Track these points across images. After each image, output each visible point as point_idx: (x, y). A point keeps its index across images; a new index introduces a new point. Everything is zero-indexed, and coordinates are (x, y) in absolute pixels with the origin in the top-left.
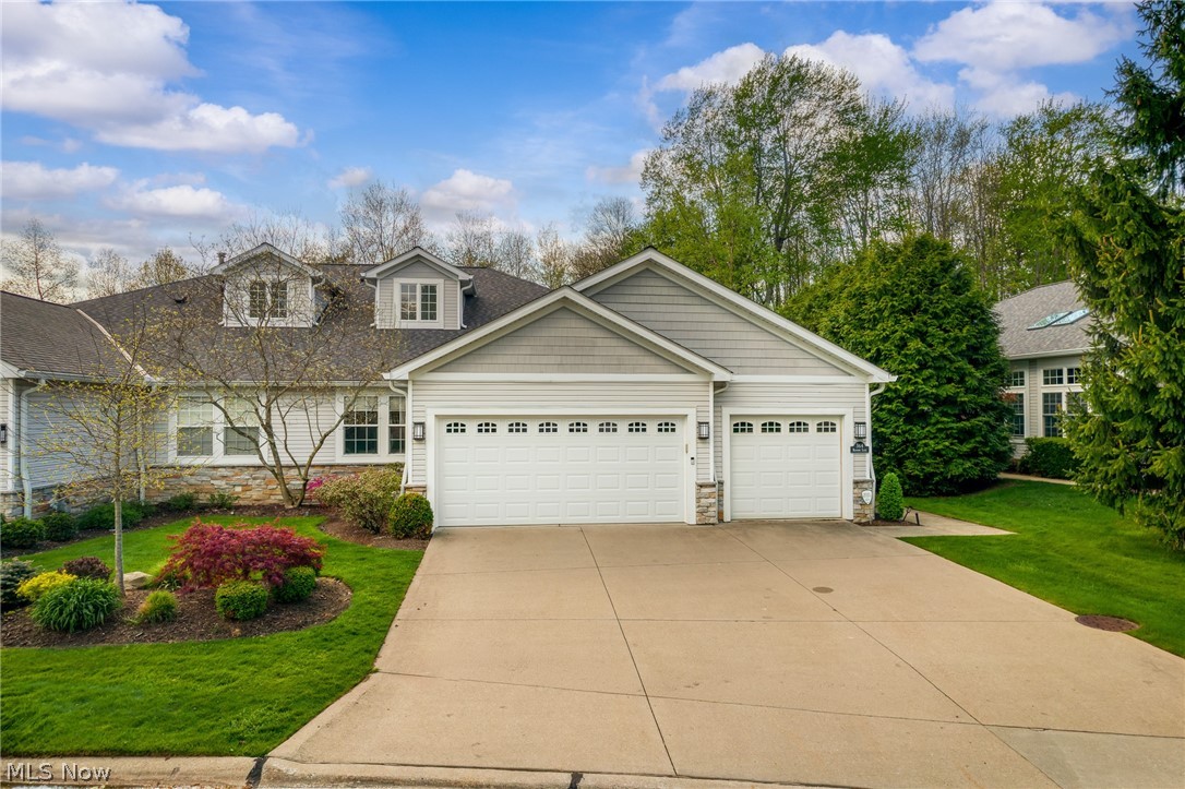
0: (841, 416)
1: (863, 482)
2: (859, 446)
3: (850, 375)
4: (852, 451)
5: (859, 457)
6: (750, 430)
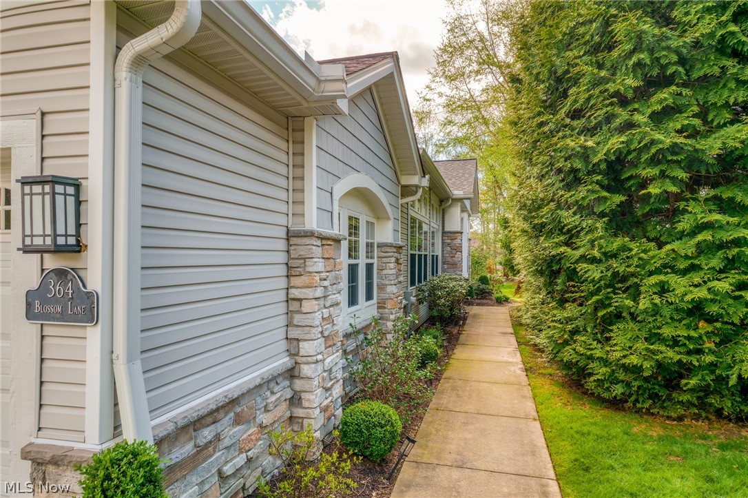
2: (58, 289)
4: (30, 315)
5: (62, 339)
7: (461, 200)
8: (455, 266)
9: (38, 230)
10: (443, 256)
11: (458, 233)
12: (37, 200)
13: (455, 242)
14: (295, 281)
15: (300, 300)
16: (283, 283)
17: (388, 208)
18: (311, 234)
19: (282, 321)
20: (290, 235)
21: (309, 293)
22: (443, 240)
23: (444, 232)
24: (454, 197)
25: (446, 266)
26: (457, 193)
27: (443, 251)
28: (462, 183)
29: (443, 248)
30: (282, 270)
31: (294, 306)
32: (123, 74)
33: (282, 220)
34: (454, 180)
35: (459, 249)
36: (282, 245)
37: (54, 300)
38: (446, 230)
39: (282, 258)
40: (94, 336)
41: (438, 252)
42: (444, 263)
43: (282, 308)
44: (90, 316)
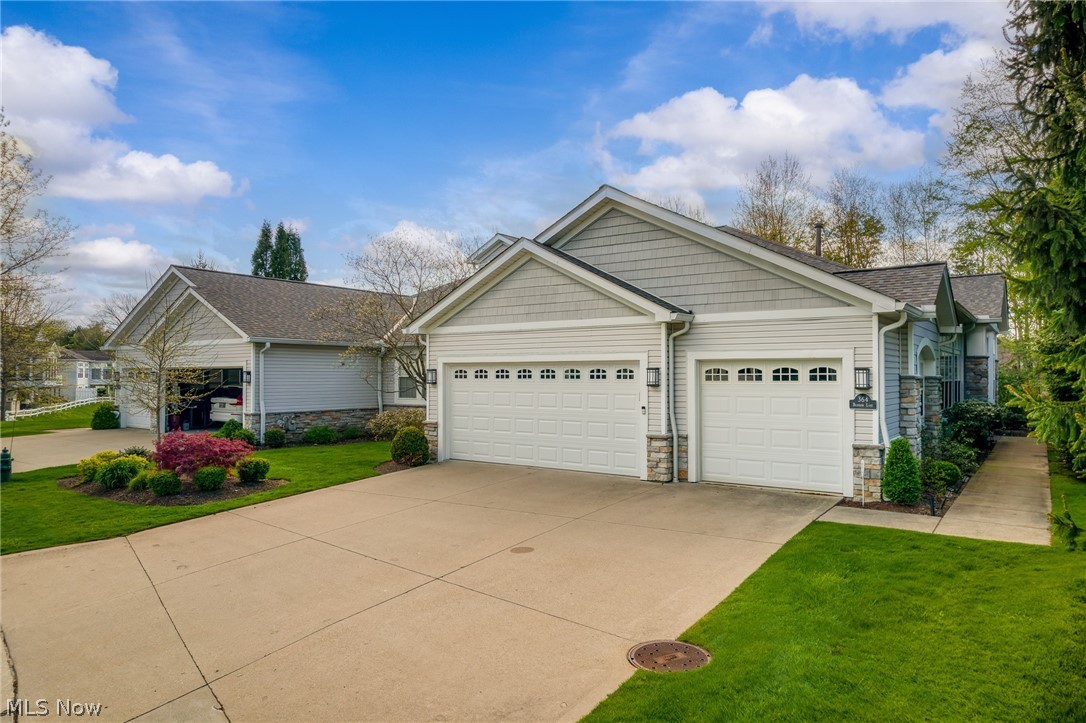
0: (839, 360)
1: (865, 448)
2: (862, 399)
3: (849, 305)
4: (851, 406)
5: (862, 414)
6: (725, 378)
7: (986, 325)
8: (980, 392)
9: (861, 382)
10: (965, 382)
11: (984, 357)
12: (861, 375)
13: (980, 367)
14: (904, 400)
15: (907, 409)
16: (898, 401)
17: (934, 352)
18: (913, 378)
19: (898, 418)
20: (901, 378)
21: (912, 405)
22: (965, 366)
23: (966, 358)
24: (979, 322)
25: (969, 392)
26: (983, 318)
27: (965, 376)
28: (987, 306)
29: (965, 373)
30: (898, 395)
31: (904, 412)
32: (882, 337)
33: (897, 371)
34: (977, 301)
35: (985, 375)
36: (898, 383)
37: (861, 403)
38: (968, 354)
39: (897, 389)
40: (875, 413)
41: (961, 378)
42: (966, 389)
43: (897, 412)
44: (875, 407)
